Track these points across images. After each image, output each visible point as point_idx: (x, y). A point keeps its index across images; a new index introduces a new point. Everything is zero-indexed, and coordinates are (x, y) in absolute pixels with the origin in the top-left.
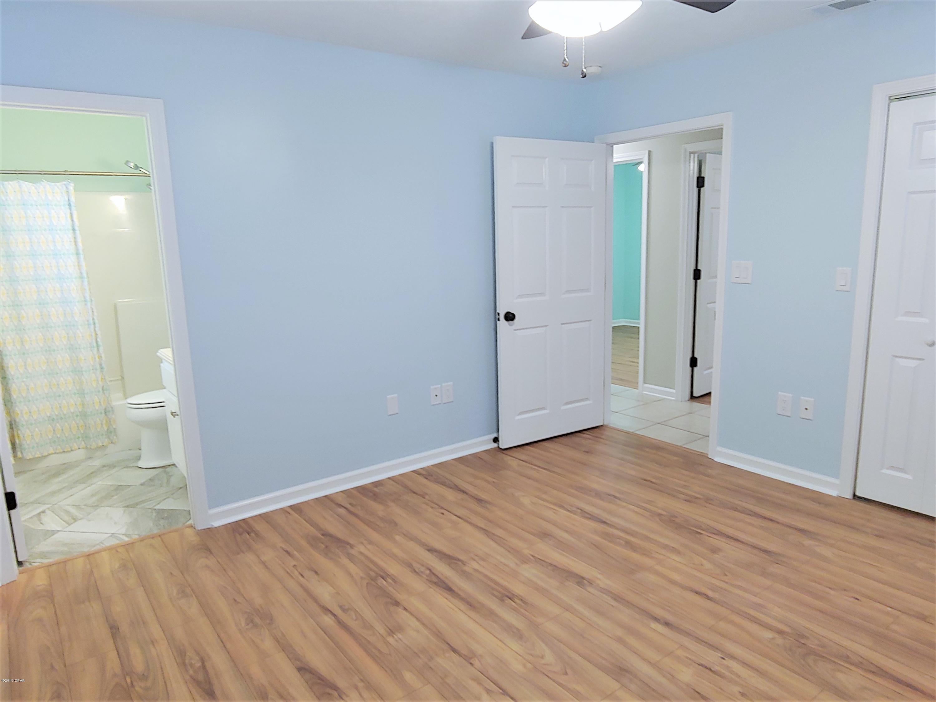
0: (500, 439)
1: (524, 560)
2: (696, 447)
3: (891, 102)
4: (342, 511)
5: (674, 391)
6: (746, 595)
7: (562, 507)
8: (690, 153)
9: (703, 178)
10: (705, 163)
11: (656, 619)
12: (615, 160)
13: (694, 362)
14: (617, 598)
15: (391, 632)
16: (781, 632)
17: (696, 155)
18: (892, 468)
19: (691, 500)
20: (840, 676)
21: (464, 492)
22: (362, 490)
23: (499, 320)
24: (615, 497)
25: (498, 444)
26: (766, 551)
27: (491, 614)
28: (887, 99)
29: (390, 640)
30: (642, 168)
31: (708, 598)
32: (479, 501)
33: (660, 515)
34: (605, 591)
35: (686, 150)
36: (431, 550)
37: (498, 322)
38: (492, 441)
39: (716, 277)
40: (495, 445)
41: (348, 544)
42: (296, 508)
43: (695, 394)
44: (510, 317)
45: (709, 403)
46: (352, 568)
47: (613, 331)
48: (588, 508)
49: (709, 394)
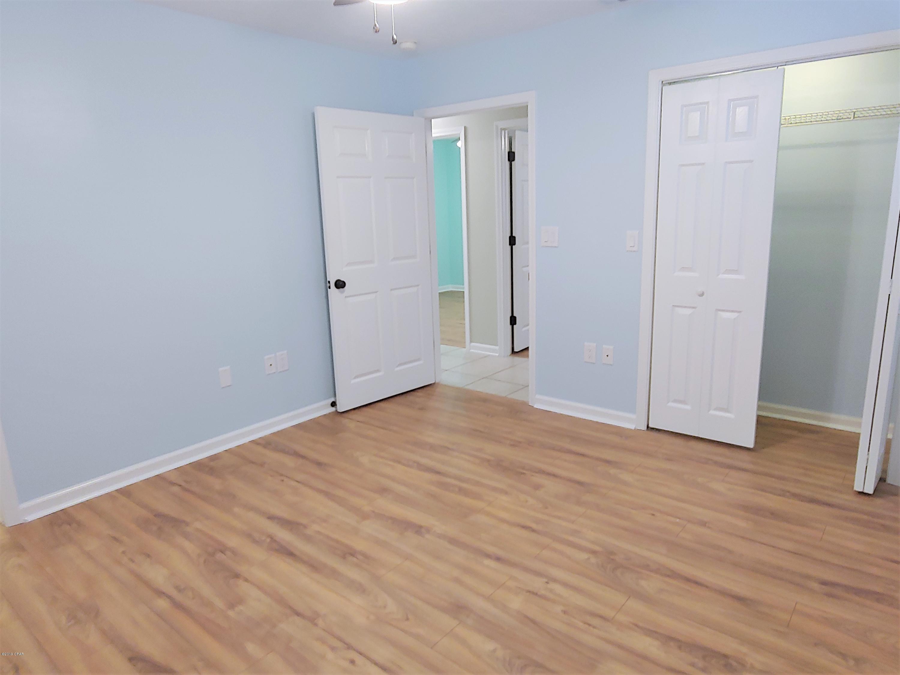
0: (338, 403)
1: (365, 516)
2: (518, 396)
3: (663, 86)
4: (176, 489)
5: (497, 348)
6: (564, 524)
7: (399, 462)
8: (502, 129)
9: (514, 153)
10: (515, 139)
11: (488, 556)
12: (433, 135)
13: (513, 321)
14: (453, 541)
15: (232, 606)
16: (594, 552)
17: (506, 131)
18: (675, 401)
19: (515, 445)
20: (643, 583)
21: (303, 457)
22: (198, 466)
23: (330, 288)
24: (448, 448)
25: (336, 408)
26: (580, 483)
27: (334, 574)
28: (661, 82)
29: (231, 613)
30: (460, 144)
31: (533, 531)
32: (319, 464)
33: (488, 461)
34: (441, 536)
35: (497, 127)
36: (271, 518)
37: (329, 289)
38: (330, 405)
39: (527, 243)
40: (333, 409)
41: (184, 522)
42: (125, 492)
43: (516, 350)
44: (340, 285)
45: (528, 356)
46: (188, 545)
47: (439, 296)
48: (424, 461)
49: (527, 349)
